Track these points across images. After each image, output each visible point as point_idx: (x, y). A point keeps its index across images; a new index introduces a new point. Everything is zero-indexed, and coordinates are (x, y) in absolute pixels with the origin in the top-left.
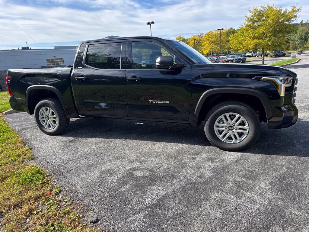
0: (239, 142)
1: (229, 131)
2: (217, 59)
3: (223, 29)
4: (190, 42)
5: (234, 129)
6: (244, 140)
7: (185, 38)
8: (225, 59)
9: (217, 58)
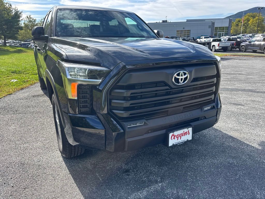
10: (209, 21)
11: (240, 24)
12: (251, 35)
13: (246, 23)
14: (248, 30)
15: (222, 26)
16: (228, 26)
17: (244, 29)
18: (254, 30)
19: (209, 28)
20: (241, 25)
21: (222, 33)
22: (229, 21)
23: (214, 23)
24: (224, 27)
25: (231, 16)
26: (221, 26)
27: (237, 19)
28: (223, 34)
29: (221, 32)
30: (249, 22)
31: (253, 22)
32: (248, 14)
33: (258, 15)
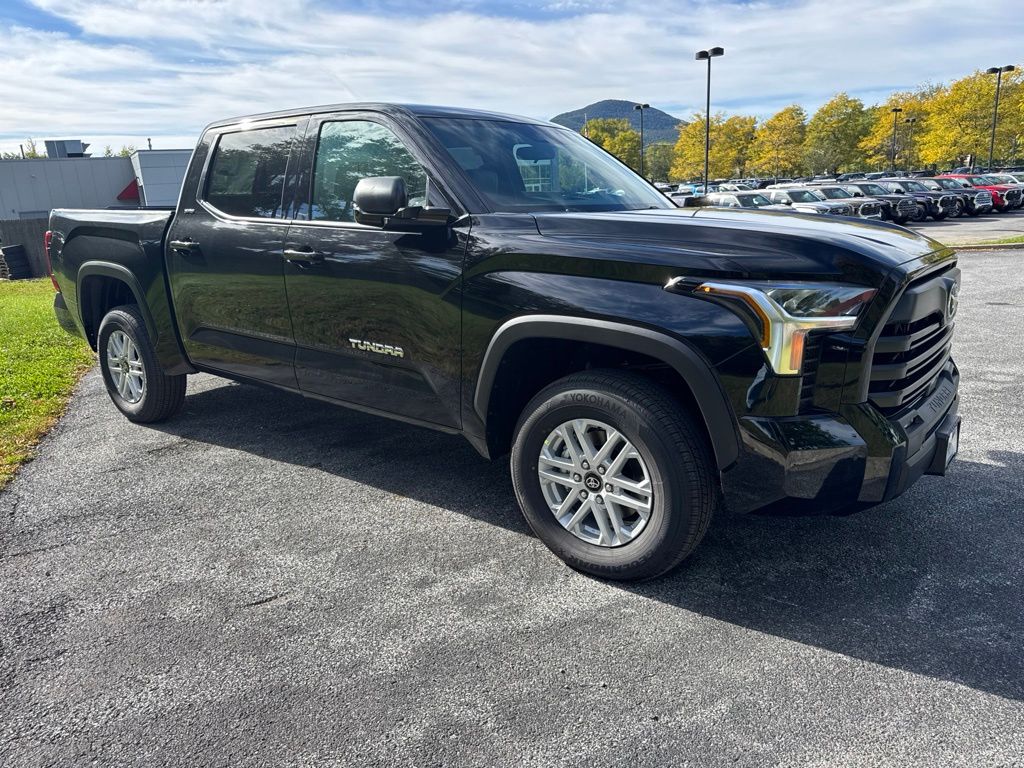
0: (619, 543)
1: (587, 494)
2: (967, 182)
3: (1010, 68)
4: (883, 119)
5: (604, 490)
6: (636, 542)
7: (862, 106)
8: (1002, 186)
9: (970, 179)
31: (613, 146)
33: (619, 126)
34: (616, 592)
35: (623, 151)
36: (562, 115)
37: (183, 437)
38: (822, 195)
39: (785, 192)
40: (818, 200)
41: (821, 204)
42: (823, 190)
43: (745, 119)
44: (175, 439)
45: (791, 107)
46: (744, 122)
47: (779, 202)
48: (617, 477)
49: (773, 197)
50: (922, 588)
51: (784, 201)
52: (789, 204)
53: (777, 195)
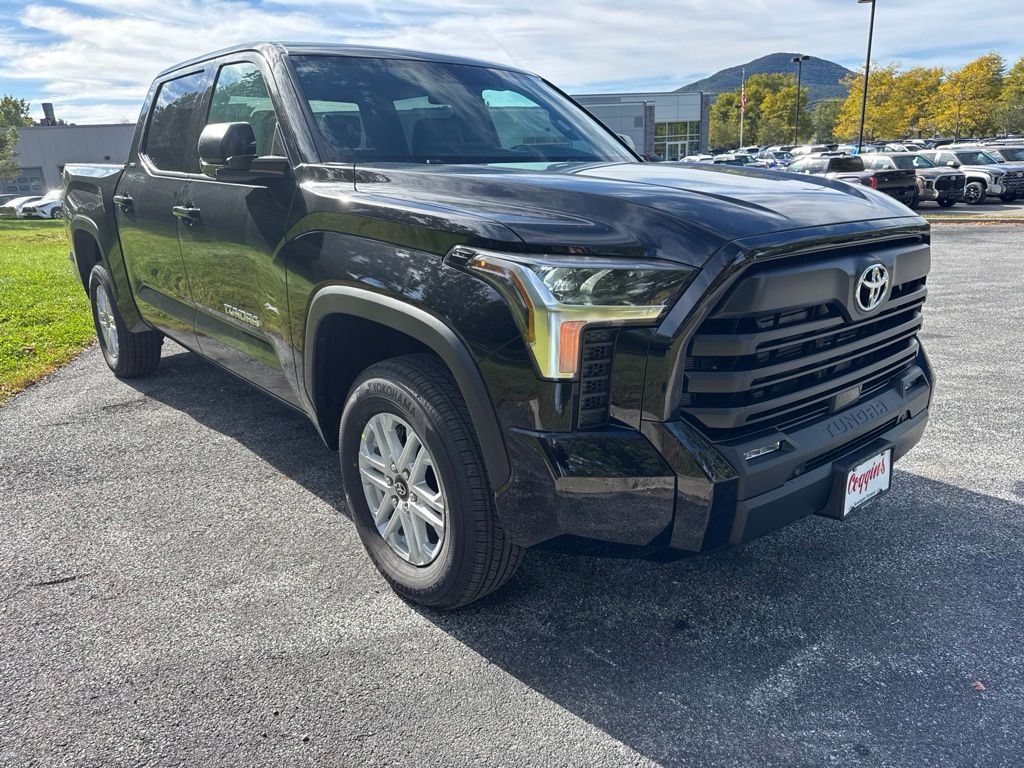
0: (422, 563)
1: (398, 501)
5: (410, 498)
6: (434, 563)
10: (635, 100)
11: (733, 113)
12: (778, 149)
13: (751, 110)
14: (761, 132)
15: (681, 120)
16: (699, 119)
17: (747, 127)
18: (780, 134)
19: (636, 126)
20: (739, 117)
21: (682, 145)
22: (699, 102)
23: (651, 109)
24: (685, 124)
25: (696, 84)
26: (675, 120)
27: (720, 95)
28: (684, 146)
29: (676, 139)
30: (762, 107)
31: (774, 103)
32: (755, 77)
33: (785, 82)
34: (417, 619)
35: (785, 108)
36: (725, 71)
37: (146, 394)
38: (1000, 156)
39: (953, 153)
40: (993, 162)
41: (996, 167)
42: (1002, 151)
43: (930, 70)
44: (138, 395)
45: (988, 56)
46: (928, 74)
47: (943, 164)
48: (418, 486)
49: (937, 158)
50: (795, 664)
51: (951, 163)
52: (956, 166)
53: (943, 156)
